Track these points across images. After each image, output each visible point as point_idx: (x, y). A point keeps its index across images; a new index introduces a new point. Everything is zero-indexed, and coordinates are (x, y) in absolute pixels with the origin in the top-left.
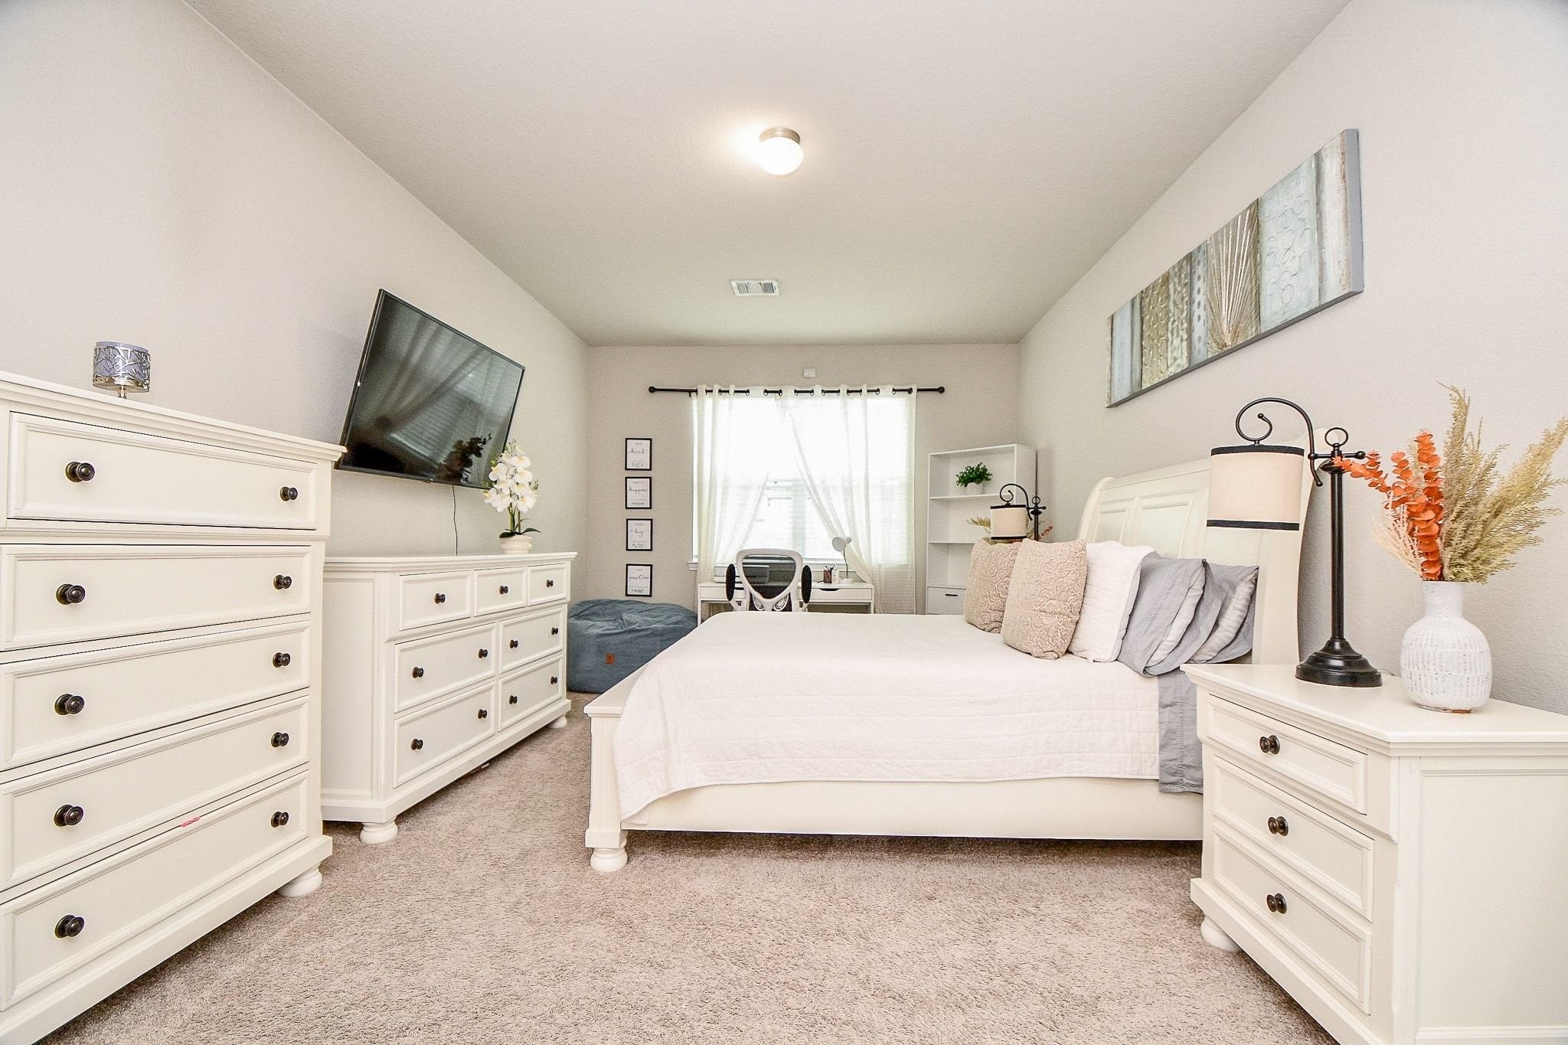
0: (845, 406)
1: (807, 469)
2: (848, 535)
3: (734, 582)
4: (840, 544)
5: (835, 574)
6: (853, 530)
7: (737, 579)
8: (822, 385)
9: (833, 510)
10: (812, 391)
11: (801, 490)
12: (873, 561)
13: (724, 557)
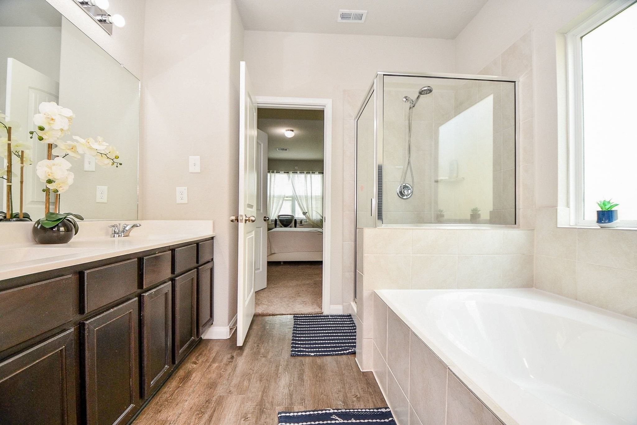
0: (306, 177)
1: (295, 193)
2: (306, 211)
3: (277, 224)
4: (304, 213)
5: (303, 222)
6: (308, 209)
7: (277, 223)
8: (300, 171)
9: (303, 205)
10: (297, 173)
11: (294, 199)
12: (313, 219)
13: (273, 217)
